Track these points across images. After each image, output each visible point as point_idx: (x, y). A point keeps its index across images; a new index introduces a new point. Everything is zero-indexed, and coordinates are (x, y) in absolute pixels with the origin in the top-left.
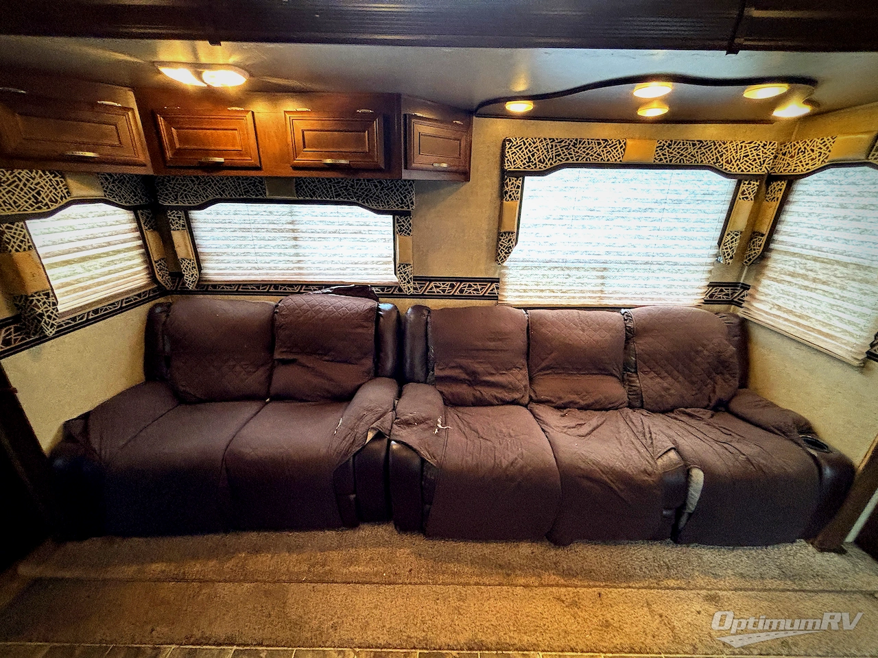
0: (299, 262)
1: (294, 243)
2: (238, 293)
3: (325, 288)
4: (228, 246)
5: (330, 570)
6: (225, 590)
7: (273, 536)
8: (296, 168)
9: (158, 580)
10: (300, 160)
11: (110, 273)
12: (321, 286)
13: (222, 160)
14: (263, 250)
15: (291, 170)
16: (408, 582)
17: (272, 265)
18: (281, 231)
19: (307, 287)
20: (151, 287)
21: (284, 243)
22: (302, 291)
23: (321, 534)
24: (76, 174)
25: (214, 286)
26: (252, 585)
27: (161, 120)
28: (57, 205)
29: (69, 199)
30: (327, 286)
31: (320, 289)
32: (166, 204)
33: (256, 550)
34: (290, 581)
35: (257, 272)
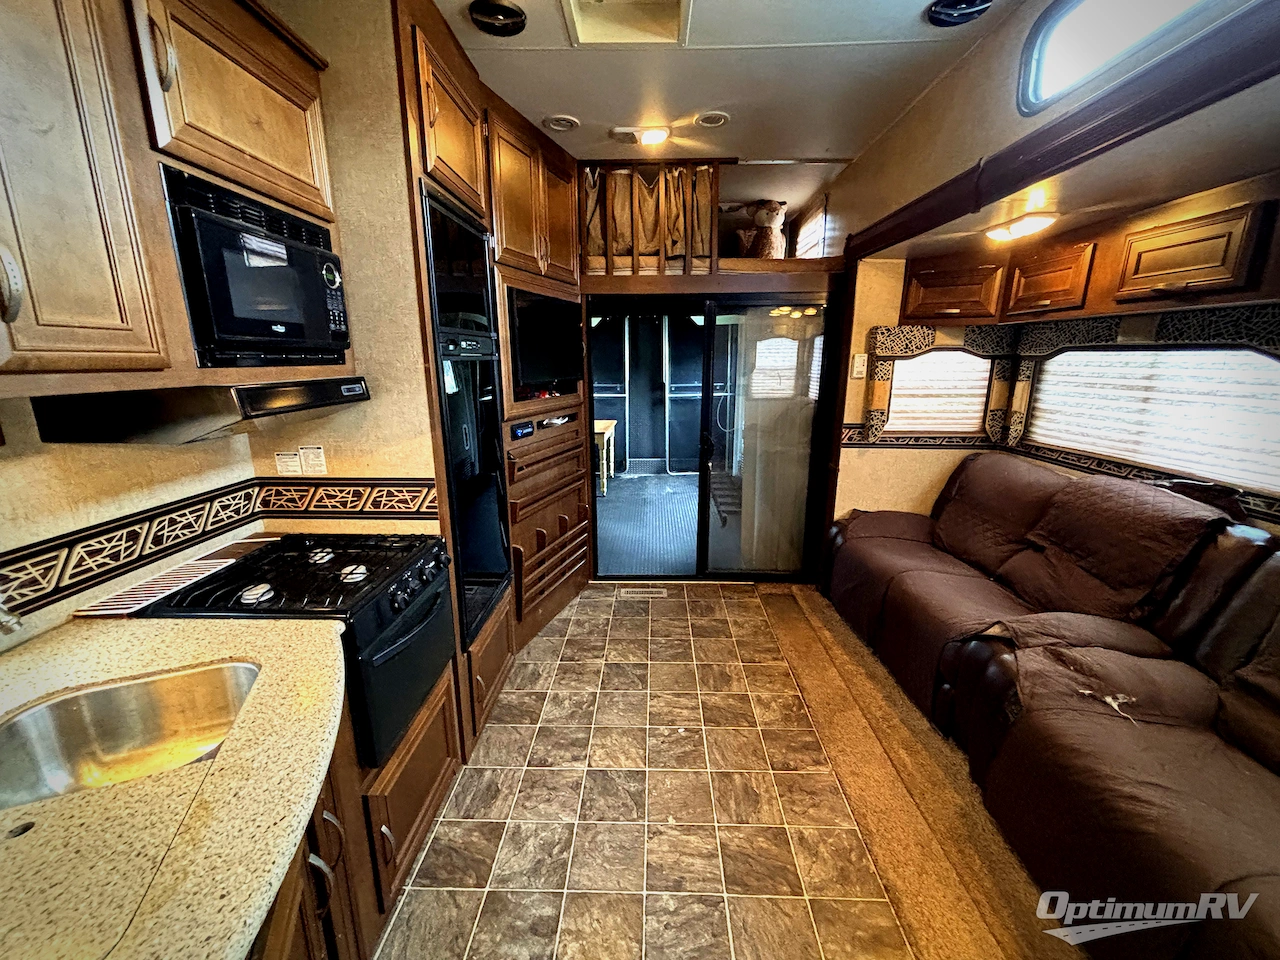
0: (1139, 433)
1: (1143, 406)
2: (1055, 462)
3: (1165, 479)
4: (1065, 404)
5: (889, 735)
6: (833, 672)
7: (891, 681)
8: (1120, 302)
9: (820, 640)
10: (1126, 291)
11: (943, 412)
12: (1159, 474)
13: (1048, 302)
14: (1099, 413)
15: (1114, 305)
16: (922, 808)
17: (1102, 433)
18: (1131, 388)
19: (1140, 472)
20: (979, 435)
21: (1128, 405)
22: (1131, 476)
23: (918, 714)
24: (943, 326)
25: (1038, 449)
26: (844, 687)
27: (1017, 271)
28: (920, 351)
29: (931, 347)
30: (1169, 476)
31: (1156, 478)
32: (1022, 354)
33: (871, 676)
34: (861, 709)
35: (1082, 439)
